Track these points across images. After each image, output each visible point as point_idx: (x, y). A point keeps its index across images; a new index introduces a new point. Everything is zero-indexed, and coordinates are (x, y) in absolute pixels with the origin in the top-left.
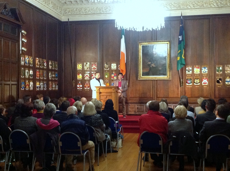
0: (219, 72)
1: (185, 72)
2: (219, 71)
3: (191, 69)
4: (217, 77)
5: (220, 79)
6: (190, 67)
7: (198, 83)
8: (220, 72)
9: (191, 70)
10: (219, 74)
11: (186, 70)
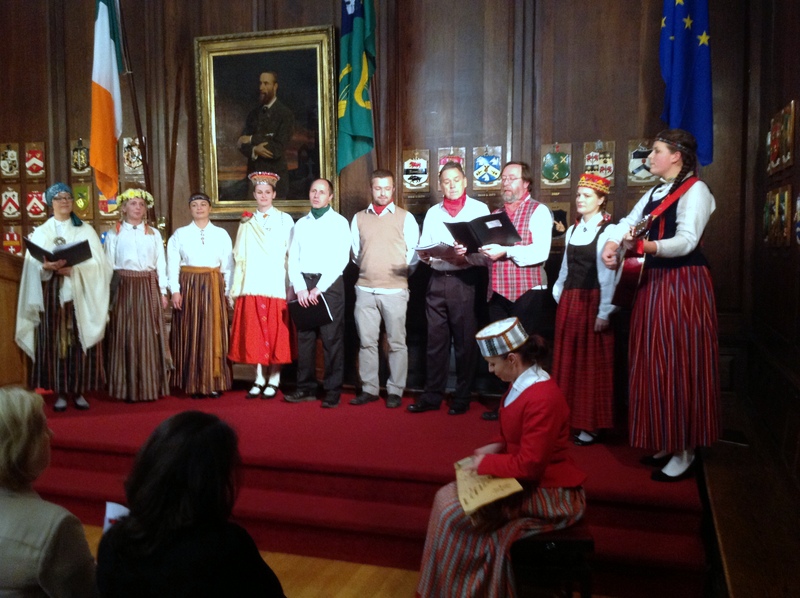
0: (556, 181)
1: (401, 180)
2: (556, 175)
3: (424, 164)
5: (559, 215)
6: (420, 157)
8: (560, 179)
10: (554, 190)
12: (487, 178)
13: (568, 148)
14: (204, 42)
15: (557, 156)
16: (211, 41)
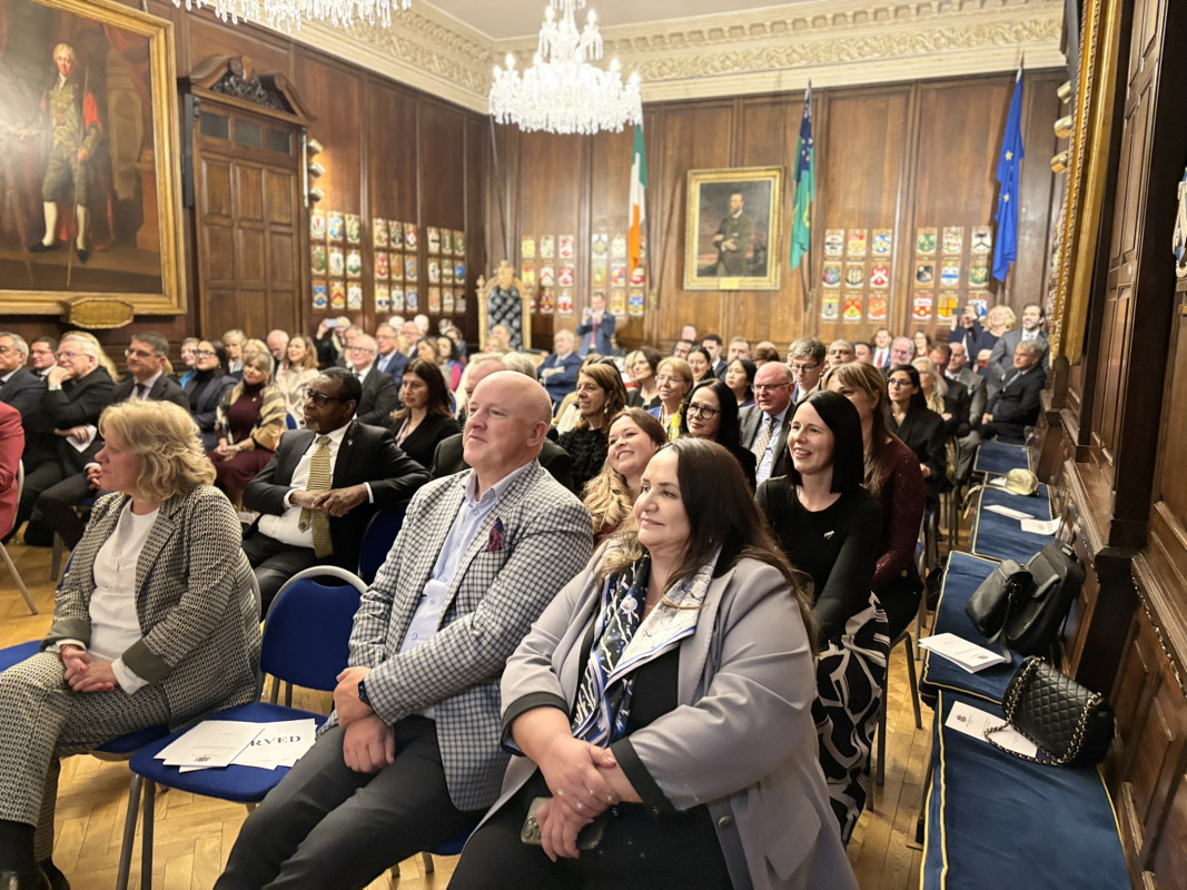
0: (927, 251)
1: (823, 249)
2: (926, 248)
3: (840, 239)
4: (918, 263)
5: (927, 268)
6: (838, 234)
7: (857, 283)
8: (930, 249)
9: (840, 244)
10: (925, 256)
11: (824, 244)
12: (881, 249)
13: (935, 230)
14: (695, 174)
15: (927, 236)
16: (700, 174)
